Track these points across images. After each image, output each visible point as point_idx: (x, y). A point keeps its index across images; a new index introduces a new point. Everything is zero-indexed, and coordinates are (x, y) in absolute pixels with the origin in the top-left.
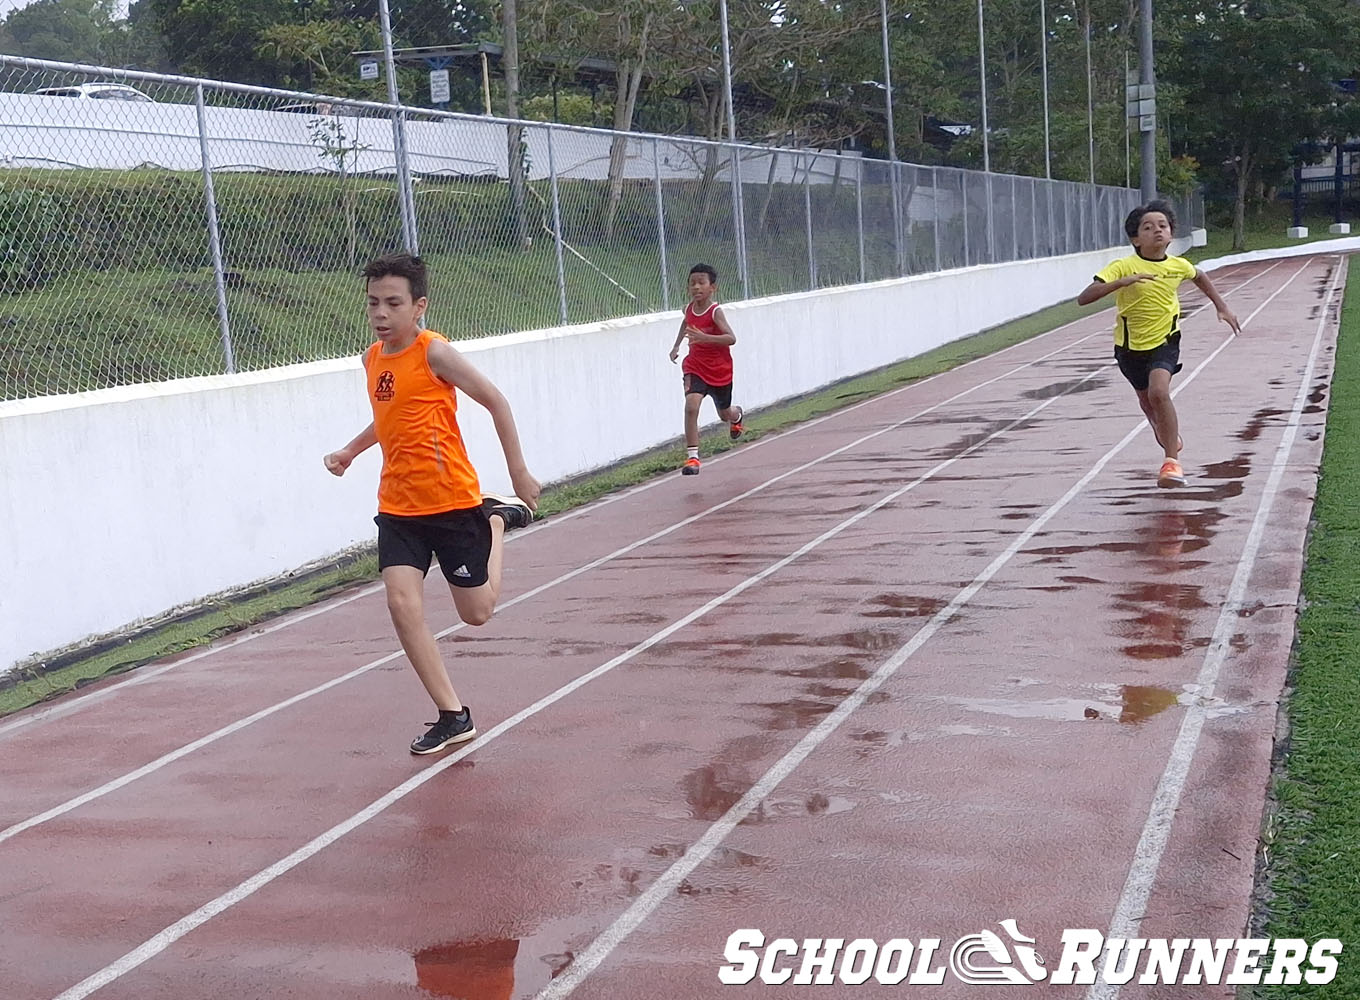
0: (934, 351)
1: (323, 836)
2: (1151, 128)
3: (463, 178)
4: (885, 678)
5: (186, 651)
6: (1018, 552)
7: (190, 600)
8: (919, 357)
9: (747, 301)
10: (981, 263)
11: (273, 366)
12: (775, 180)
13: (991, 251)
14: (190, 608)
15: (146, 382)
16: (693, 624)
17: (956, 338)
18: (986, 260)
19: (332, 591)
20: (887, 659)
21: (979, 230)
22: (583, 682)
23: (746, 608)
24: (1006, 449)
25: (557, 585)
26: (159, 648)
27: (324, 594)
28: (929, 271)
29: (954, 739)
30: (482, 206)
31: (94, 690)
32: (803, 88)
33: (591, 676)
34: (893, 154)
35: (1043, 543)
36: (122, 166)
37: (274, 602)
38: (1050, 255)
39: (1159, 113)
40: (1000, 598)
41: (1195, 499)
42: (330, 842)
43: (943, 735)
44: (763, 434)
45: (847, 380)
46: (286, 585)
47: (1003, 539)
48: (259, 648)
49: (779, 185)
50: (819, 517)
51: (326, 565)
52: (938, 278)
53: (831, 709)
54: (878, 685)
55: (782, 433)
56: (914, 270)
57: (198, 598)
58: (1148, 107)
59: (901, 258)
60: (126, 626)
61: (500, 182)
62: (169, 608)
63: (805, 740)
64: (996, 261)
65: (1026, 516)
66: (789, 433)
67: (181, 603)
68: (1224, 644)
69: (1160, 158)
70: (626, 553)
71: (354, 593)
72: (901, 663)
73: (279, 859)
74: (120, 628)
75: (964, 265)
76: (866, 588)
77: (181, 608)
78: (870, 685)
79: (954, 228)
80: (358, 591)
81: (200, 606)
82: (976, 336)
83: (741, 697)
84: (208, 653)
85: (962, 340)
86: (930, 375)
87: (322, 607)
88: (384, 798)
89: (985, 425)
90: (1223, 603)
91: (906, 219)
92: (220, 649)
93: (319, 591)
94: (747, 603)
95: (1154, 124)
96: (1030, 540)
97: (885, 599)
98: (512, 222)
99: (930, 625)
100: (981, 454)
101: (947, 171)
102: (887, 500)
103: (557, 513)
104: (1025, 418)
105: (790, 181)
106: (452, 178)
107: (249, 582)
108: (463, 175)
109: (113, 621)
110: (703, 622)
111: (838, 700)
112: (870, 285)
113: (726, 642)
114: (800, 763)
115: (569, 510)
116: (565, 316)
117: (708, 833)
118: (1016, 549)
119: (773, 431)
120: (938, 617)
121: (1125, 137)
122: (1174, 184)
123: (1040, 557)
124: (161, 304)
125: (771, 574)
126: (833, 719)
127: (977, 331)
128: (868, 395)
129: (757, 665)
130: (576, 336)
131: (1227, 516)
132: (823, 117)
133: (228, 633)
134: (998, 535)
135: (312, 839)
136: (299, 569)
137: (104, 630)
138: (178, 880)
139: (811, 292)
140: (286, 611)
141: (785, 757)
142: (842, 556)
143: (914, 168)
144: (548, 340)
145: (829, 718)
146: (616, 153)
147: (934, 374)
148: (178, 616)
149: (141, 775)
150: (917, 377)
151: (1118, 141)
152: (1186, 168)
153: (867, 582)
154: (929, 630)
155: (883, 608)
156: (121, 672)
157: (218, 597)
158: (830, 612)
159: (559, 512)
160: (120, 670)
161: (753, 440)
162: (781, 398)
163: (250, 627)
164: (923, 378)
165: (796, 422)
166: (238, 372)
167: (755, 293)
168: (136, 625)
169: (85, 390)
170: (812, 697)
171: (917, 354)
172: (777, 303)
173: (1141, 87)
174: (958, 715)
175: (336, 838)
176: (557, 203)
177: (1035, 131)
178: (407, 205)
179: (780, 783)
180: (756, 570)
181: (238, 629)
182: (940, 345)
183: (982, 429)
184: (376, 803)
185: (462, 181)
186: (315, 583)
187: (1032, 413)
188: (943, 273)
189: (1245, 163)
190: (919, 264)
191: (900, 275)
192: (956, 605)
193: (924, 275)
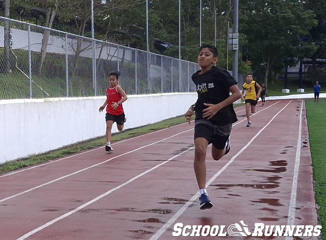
2: (237, 49)
6: (210, 185)
8: (155, 124)
9: (96, 97)
10: (177, 92)
12: (101, 58)
13: (180, 88)
18: (179, 91)
32: (113, 25)
34: (148, 49)
35: (218, 183)
39: (239, 45)
41: (269, 172)
49: (102, 59)
56: (154, 92)
58: (236, 41)
59: (150, 87)
61: (1, 48)
64: (182, 92)
66: (114, 144)
68: (293, 218)
69: (239, 60)
75: (171, 92)
78: (166, 226)
89: (187, 145)
90: (289, 205)
95: (238, 47)
96: (213, 182)
98: (5, 64)
99: (183, 207)
101: (166, 57)
105: (106, 59)
112: (139, 95)
116: (31, 95)
120: (186, 205)
121: (227, 52)
122: (243, 70)
123: (218, 187)
126: (155, 237)
127: (175, 116)
128: (140, 134)
129: (122, 217)
130: (36, 103)
131: (282, 178)
132: (120, 36)
143: (155, 55)
146: (44, 42)
150: (158, 129)
151: (224, 53)
152: (248, 65)
154: (184, 209)
155: (165, 201)
159: (32, 165)
164: (160, 129)
167: (99, 94)
173: (233, 34)
177: (195, 47)
182: (162, 120)
188: (164, 94)
189: (268, 65)
190: (156, 90)
191: (149, 93)
192: (192, 201)
193: (158, 94)
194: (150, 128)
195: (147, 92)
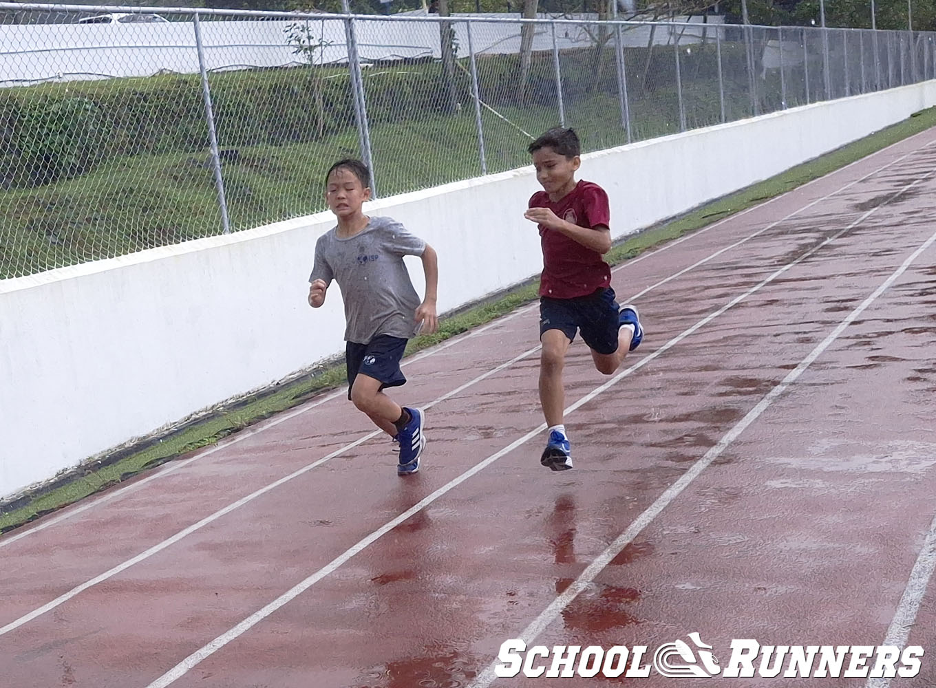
0: (782, 174)
1: (297, 586)
3: (406, 61)
4: (727, 445)
5: (200, 449)
6: (837, 338)
7: (203, 407)
8: (769, 180)
9: (630, 144)
10: (819, 100)
11: (259, 226)
12: (654, 43)
13: (828, 90)
14: (204, 413)
15: (164, 245)
16: (579, 409)
17: (800, 161)
18: (824, 99)
19: (306, 397)
20: (729, 429)
21: (817, 72)
22: (493, 460)
23: (622, 394)
24: (832, 253)
25: (476, 383)
26: (179, 447)
27: (301, 399)
28: (777, 110)
29: (777, 492)
30: (422, 82)
31: (134, 481)
33: (499, 455)
34: (745, 19)
35: (858, 330)
36: (143, 74)
37: (263, 407)
38: (876, 90)
40: (820, 377)
42: (302, 590)
43: (769, 488)
44: (642, 251)
45: (714, 201)
46: (275, 392)
47: (826, 328)
48: (252, 444)
49: (657, 47)
50: (682, 317)
51: (304, 375)
52: (785, 114)
53: (684, 471)
54: (721, 450)
55: (657, 249)
56: (764, 110)
57: (210, 406)
60: (158, 429)
61: (435, 61)
62: (189, 414)
63: (662, 497)
64: (832, 99)
65: (846, 309)
66: (663, 249)
67: (197, 410)
70: (530, 355)
71: (322, 397)
72: (740, 432)
73: (266, 605)
74: (154, 431)
75: (806, 104)
76: (716, 373)
77: (197, 414)
78: (715, 452)
79: (798, 72)
80: (325, 396)
81: (211, 412)
82: (817, 159)
83: (615, 464)
84: (213, 451)
85: (806, 163)
86: (777, 195)
87: (300, 409)
88: (342, 556)
89: (817, 235)
91: (759, 68)
92: (223, 446)
93: (296, 397)
94: (622, 391)
96: (846, 328)
97: (729, 381)
98: (445, 93)
99: (765, 400)
100: (813, 259)
101: (791, 29)
102: (737, 300)
103: (477, 325)
104: (850, 227)
105: (666, 44)
106: (398, 61)
107: (247, 391)
108: (406, 59)
109: (149, 426)
110: (587, 407)
111: (689, 464)
112: (729, 125)
113: (604, 422)
114: (657, 516)
115: (487, 322)
116: (484, 168)
117: (584, 573)
118: (835, 336)
119: (650, 248)
120: (771, 394)
123: (854, 341)
124: (176, 178)
125: (642, 366)
126: (686, 479)
127: (817, 155)
128: (727, 214)
129: (626, 440)
130: (494, 183)
133: (229, 434)
134: (822, 325)
135: (289, 589)
136: (283, 379)
137: (142, 433)
138: (194, 622)
139: (682, 133)
140: (272, 414)
141: (646, 511)
142: (698, 348)
143: (763, 28)
144: (471, 188)
145: (681, 479)
146: (526, 32)
147: (781, 193)
148: (195, 420)
149: (168, 544)
150: (767, 197)
153: (715, 369)
154: (763, 405)
155: (728, 388)
156: (153, 467)
157: (224, 403)
158: (686, 394)
159: (480, 324)
160: (152, 465)
161: (634, 257)
162: (659, 219)
163: (245, 428)
164: (773, 197)
165: (672, 239)
166: (233, 232)
167: (637, 137)
168: (165, 428)
169: (120, 255)
170: (670, 463)
171: (768, 177)
172: (655, 144)
174: (781, 472)
175: (306, 587)
176: (476, 80)
178: (358, 91)
179: (641, 532)
180: (631, 363)
181: (237, 430)
183: (815, 238)
184: (336, 560)
185: (405, 64)
186: (295, 390)
187: (856, 223)
188: (788, 111)
190: (770, 104)
191: (753, 115)
192: (786, 384)
193: (773, 113)
194: (751, 196)
195: (749, 113)
